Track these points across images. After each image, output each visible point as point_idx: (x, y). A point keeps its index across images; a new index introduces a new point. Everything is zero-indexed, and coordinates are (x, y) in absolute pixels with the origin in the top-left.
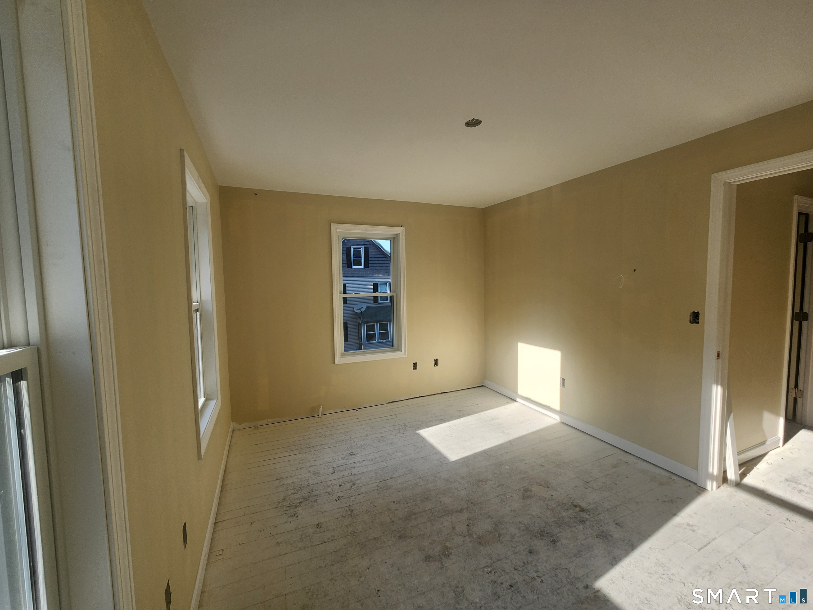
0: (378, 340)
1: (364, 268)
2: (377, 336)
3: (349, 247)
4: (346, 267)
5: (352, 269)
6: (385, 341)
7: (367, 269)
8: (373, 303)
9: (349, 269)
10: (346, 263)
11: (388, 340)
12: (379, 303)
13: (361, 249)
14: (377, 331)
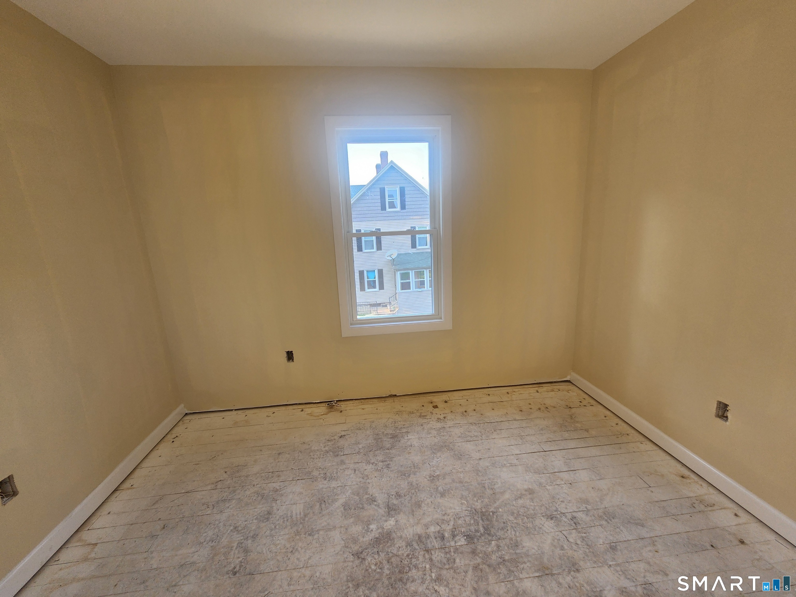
0: (413, 289)
1: (400, 210)
2: (412, 285)
3: (383, 188)
4: (381, 210)
5: (387, 212)
6: (420, 290)
7: (404, 211)
8: (411, 249)
9: (384, 212)
10: (380, 206)
11: (424, 289)
12: (417, 248)
13: (396, 188)
14: (412, 280)
